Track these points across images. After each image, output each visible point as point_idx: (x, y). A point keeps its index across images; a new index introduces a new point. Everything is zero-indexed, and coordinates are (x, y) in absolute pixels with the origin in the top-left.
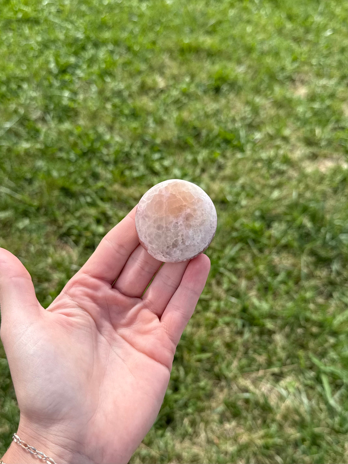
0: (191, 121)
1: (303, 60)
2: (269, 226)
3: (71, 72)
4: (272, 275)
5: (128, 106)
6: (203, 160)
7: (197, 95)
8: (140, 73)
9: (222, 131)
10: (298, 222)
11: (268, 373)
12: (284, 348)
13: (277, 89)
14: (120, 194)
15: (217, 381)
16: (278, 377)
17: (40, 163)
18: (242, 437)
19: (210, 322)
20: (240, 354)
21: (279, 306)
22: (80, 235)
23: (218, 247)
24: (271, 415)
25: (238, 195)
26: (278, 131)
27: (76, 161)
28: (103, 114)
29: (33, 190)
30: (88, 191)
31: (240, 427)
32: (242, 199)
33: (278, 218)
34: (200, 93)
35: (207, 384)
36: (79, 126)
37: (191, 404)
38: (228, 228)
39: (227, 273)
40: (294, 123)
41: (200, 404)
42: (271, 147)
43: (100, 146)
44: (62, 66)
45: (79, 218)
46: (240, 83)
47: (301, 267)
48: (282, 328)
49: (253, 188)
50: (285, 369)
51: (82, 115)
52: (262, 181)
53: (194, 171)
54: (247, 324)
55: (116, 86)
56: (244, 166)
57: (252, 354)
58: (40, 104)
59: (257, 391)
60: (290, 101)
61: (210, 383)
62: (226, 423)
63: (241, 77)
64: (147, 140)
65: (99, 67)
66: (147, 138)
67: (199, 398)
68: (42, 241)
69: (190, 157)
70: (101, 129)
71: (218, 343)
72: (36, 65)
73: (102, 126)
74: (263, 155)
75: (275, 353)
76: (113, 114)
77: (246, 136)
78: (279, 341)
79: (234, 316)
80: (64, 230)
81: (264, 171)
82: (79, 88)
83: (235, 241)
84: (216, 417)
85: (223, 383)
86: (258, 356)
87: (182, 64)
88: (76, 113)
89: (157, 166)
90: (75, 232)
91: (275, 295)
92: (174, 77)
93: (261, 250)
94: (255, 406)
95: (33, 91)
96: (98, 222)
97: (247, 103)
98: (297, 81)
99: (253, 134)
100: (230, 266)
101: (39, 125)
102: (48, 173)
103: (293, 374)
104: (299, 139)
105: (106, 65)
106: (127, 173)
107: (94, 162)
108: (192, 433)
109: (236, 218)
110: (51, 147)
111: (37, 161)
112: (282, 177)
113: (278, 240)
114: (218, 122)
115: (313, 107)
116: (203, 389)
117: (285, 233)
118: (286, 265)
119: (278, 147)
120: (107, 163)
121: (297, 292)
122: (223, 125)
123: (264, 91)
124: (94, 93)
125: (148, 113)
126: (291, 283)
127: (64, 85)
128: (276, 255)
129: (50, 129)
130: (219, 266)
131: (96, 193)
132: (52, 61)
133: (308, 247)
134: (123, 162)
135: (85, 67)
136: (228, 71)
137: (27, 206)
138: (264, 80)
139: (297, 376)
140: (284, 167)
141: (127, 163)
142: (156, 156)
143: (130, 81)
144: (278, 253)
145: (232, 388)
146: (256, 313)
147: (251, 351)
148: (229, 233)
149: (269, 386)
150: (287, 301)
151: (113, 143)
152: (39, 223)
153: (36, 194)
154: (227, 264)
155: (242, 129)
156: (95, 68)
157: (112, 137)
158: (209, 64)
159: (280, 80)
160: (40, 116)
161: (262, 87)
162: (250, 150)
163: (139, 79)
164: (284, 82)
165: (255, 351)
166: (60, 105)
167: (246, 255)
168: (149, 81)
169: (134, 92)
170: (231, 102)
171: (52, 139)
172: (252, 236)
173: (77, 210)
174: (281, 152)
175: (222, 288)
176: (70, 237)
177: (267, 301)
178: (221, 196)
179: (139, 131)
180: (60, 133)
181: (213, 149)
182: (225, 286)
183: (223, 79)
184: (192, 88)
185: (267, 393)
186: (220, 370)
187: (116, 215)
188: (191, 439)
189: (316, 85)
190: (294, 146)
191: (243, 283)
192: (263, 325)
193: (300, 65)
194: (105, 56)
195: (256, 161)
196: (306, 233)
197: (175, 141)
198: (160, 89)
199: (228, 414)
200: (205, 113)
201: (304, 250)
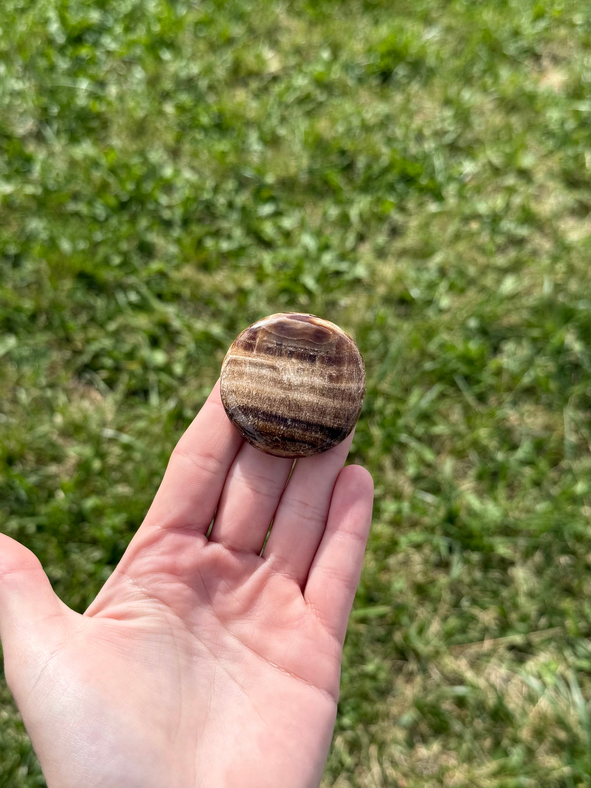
0: (334, 139)
1: (556, 15)
2: (496, 350)
3: (91, 40)
4: (506, 447)
5: (207, 108)
6: (361, 215)
7: (345, 86)
8: (230, 41)
9: (398, 157)
10: (555, 341)
11: (502, 645)
12: (531, 595)
13: (505, 73)
14: (197, 285)
15: (400, 662)
16: (521, 653)
17: (36, 225)
18: (454, 776)
19: (383, 542)
20: (444, 608)
21: (521, 511)
22: (117, 369)
23: (396, 392)
24: (510, 730)
25: (432, 286)
26: (510, 158)
27: (107, 219)
28: (158, 125)
29: (22, 279)
30: (132, 280)
31: (448, 755)
32: (441, 295)
33: (515, 333)
34: (351, 82)
35: (379, 668)
36: (112, 148)
37: (348, 708)
38: (415, 353)
39: (413, 444)
40: (541, 143)
41: (367, 707)
42: (498, 189)
43: (153, 189)
44: (74, 28)
45: (116, 335)
46: (431, 61)
47: (563, 431)
48: (527, 554)
49: (462, 273)
50: (536, 638)
51: (114, 129)
52: (482, 260)
53: (343, 240)
54: (457, 547)
55: (181, 68)
56: (443, 229)
57: (469, 607)
58: (31, 104)
59: (481, 682)
60: (532, 98)
61: (387, 664)
62: (421, 748)
63: (432, 49)
64: (249, 177)
65: (149, 31)
66: (249, 173)
67: (364, 696)
68: (43, 381)
69: (334, 212)
70: (156, 156)
71: (399, 584)
72: (22, 26)
73: (157, 150)
74: (482, 207)
75: (515, 606)
76: (179, 124)
77: (446, 169)
78: (523, 582)
79: (431, 530)
80: (85, 358)
81: (484, 238)
82: (108, 72)
83: (428, 380)
84: (400, 734)
85: (412, 666)
86: (482, 611)
87: (312, 24)
88: (105, 124)
89: (268, 229)
90: (108, 362)
91: (512, 488)
92: (298, 51)
93: (481, 398)
94: (478, 713)
95: (18, 78)
96: (154, 343)
97: (447, 102)
98: (545, 56)
99: (460, 164)
100: (420, 430)
101: (31, 148)
102: (52, 244)
103: (553, 647)
104: (551, 174)
105: (163, 27)
106: (209, 243)
107: (143, 223)
108: (353, 767)
109: (430, 334)
110: (55, 192)
111: (27, 220)
112: (520, 252)
113: (515, 378)
114: (390, 141)
115: (579, 110)
116: (373, 677)
117: (529, 363)
118: (531, 427)
119: (511, 191)
120: (168, 224)
121: (555, 483)
122: (399, 146)
123: (481, 78)
124: (138, 84)
125: (249, 124)
126: (543, 464)
127: (79, 67)
128: (512, 409)
129: (51, 154)
130: (399, 431)
131: (148, 283)
132: (54, 19)
133: (577, 390)
134: (200, 221)
135: (119, 29)
136: (405, 37)
137: (10, 310)
138: (478, 56)
139: (560, 650)
140: (523, 231)
141: (208, 223)
142: (267, 209)
143: (211, 58)
144: (515, 403)
145: (430, 677)
146: (475, 525)
147: (467, 601)
148: (418, 365)
149: (503, 671)
150: (536, 500)
151: (179, 183)
152: (36, 344)
153: (28, 286)
154: (415, 427)
155: (439, 154)
156: (140, 34)
157: (177, 172)
158: (367, 23)
159: (512, 56)
160: (31, 129)
161: (476, 70)
162: (455, 196)
163: (228, 56)
164: (518, 60)
165: (474, 602)
166: (72, 106)
167: (451, 408)
168: (249, 59)
169: (218, 81)
170: (414, 100)
171: (58, 174)
172: (464, 369)
173: (110, 318)
174: (517, 200)
175: (404, 474)
176: (97, 373)
177: (495, 499)
178: (398, 290)
179: (231, 159)
180: (73, 163)
181: (380, 194)
182: (411, 471)
183: (396, 54)
184: (336, 74)
185: (501, 685)
186: (406, 638)
187: (189, 328)
188: (350, 779)
189: (583, 66)
190: (541, 187)
191: (448, 466)
192: (491, 549)
193: (549, 24)
194: (159, 9)
195: (467, 219)
196: (570, 363)
197: (304, 178)
198: (272, 73)
199: (424, 728)
200: (363, 121)
201: (569, 397)
